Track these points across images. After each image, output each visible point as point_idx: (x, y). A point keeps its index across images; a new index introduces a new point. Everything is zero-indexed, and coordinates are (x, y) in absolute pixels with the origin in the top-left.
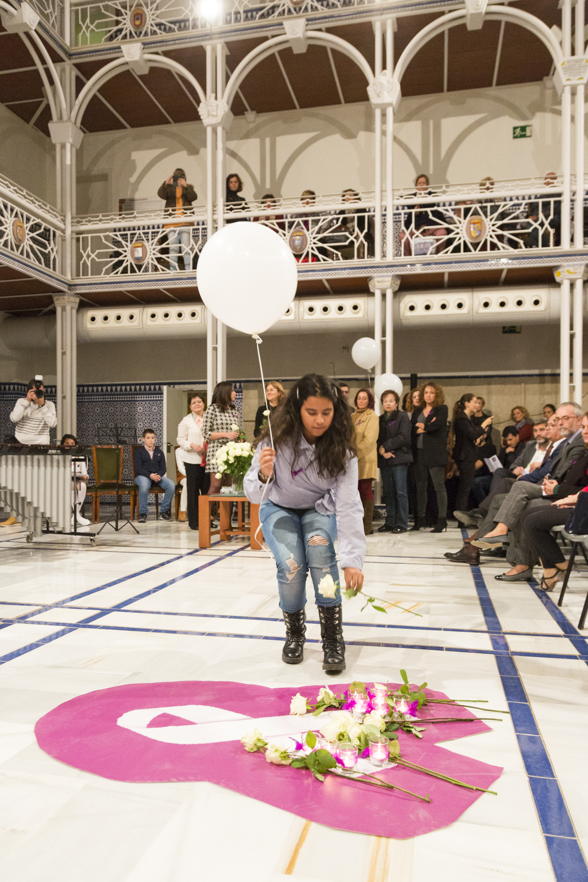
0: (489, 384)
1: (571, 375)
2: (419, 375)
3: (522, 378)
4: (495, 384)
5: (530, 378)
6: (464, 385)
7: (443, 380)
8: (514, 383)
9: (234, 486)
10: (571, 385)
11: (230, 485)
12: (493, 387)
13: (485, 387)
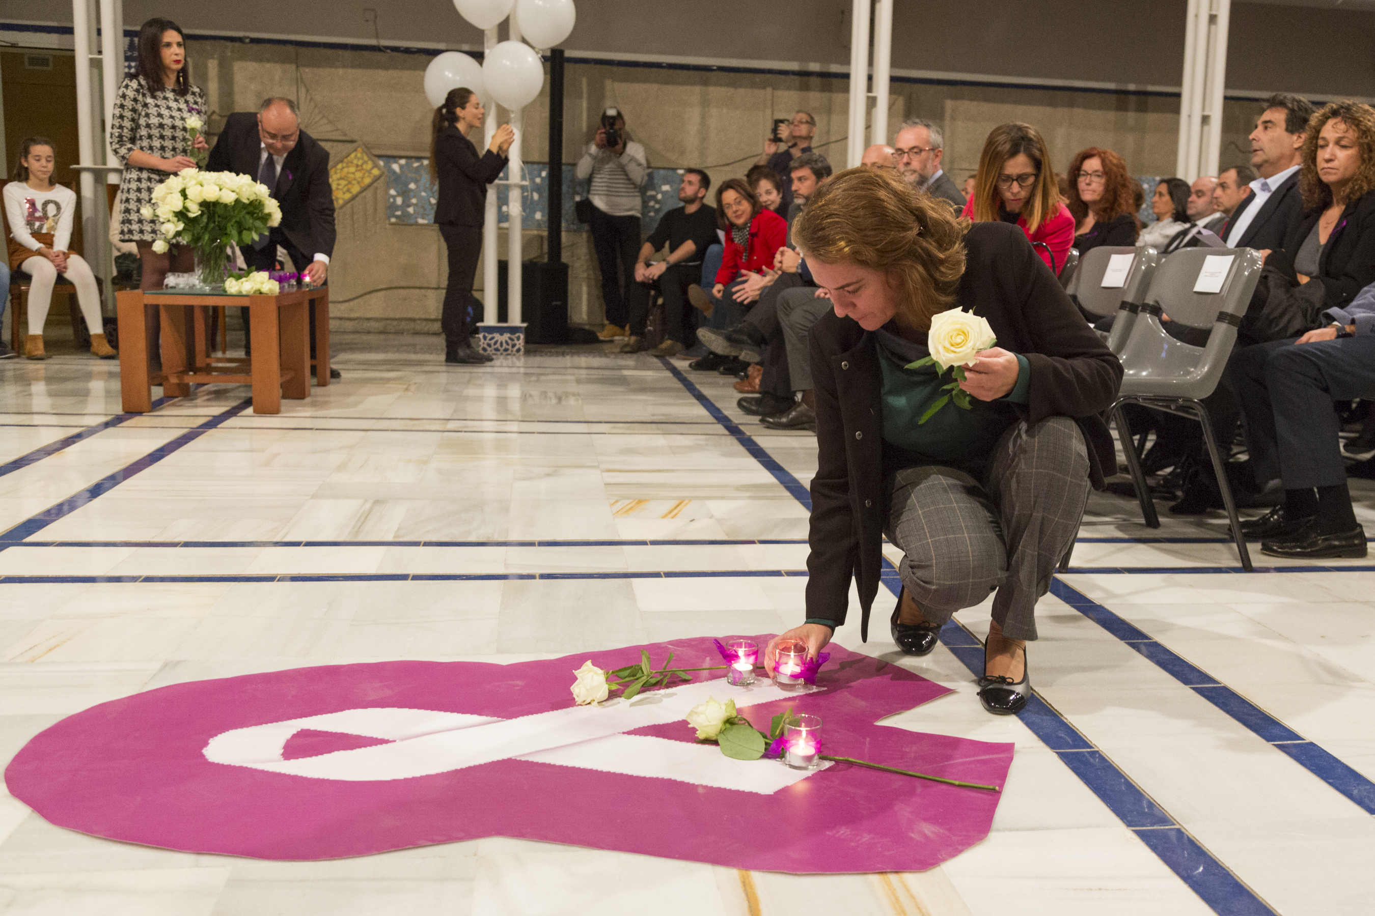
0: (705, 83)
1: (870, 78)
2: (568, 53)
3: (768, 76)
4: (715, 85)
5: (783, 77)
6: (656, 82)
7: (615, 69)
8: (753, 85)
9: (198, 271)
10: (870, 94)
11: (189, 269)
12: (715, 92)
13: (697, 89)
